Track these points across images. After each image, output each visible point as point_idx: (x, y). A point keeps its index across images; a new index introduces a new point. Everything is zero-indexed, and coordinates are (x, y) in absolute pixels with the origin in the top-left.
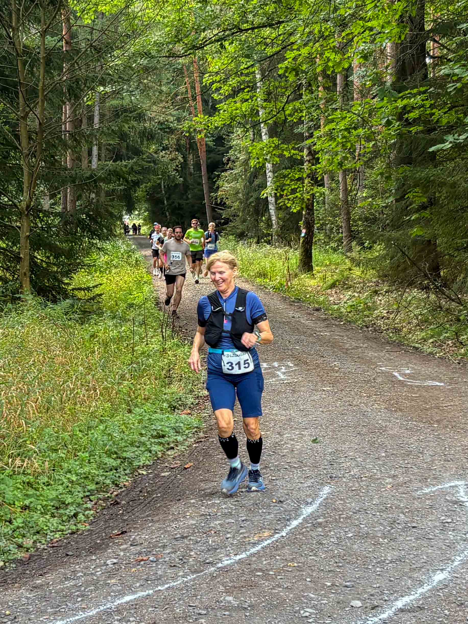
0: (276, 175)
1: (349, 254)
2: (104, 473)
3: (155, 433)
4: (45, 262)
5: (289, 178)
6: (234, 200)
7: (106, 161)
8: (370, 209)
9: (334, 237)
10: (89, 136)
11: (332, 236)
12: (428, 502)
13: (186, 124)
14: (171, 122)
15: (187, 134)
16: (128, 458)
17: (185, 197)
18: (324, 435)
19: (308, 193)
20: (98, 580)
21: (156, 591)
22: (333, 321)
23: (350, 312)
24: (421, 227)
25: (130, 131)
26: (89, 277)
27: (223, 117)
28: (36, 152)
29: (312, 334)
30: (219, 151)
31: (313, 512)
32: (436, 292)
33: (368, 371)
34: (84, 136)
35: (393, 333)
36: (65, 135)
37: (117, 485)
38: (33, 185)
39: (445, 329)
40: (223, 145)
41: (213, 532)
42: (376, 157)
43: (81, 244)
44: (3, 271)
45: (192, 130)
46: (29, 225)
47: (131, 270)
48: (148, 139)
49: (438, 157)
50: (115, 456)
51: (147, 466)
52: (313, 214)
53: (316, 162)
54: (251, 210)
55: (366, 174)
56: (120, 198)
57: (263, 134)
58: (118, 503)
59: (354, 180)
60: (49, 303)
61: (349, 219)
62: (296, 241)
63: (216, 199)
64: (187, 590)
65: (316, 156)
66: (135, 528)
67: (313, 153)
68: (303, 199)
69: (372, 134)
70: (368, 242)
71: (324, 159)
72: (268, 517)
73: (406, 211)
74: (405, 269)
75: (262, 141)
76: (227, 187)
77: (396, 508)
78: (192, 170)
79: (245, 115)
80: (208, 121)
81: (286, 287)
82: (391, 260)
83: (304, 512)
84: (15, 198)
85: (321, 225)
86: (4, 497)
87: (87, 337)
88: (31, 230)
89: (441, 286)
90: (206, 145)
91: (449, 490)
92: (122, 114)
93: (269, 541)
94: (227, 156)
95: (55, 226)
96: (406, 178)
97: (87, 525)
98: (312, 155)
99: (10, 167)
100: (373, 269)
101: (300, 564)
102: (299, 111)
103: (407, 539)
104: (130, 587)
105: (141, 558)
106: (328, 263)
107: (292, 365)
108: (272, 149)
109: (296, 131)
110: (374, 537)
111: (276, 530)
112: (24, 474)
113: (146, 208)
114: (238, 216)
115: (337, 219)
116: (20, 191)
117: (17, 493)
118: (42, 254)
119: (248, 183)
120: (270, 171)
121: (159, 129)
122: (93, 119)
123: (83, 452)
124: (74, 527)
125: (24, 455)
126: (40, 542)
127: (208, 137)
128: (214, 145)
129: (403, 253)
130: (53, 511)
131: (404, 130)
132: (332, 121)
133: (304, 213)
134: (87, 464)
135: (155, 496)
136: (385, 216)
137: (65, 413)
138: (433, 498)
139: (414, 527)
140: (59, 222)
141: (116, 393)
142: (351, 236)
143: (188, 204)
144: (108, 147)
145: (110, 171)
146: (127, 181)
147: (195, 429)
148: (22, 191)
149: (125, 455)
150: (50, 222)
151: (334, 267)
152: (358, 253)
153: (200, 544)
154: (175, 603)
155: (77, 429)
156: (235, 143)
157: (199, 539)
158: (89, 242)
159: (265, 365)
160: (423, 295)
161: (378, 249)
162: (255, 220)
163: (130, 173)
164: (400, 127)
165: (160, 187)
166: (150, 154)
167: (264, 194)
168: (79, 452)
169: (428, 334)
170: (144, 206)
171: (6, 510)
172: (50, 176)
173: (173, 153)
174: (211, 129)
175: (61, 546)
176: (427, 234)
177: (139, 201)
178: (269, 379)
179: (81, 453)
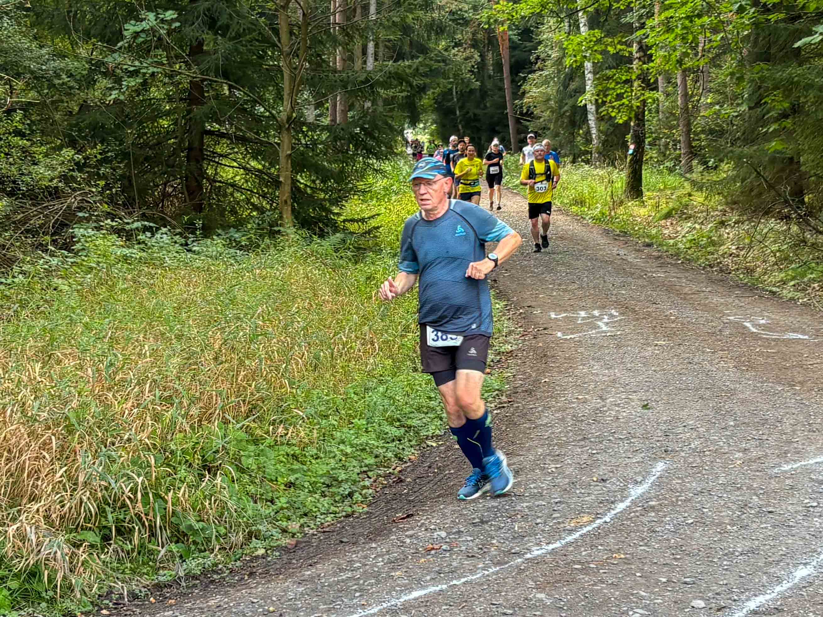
0: (597, 76)
1: (688, 175)
2: (385, 445)
4: (310, 187)
5: (613, 80)
6: (544, 108)
7: (384, 61)
8: (717, 119)
9: (670, 154)
10: (363, 30)
11: (668, 152)
12: (788, 482)
13: (484, 15)
14: (466, 12)
15: (486, 26)
16: (415, 427)
17: (482, 106)
18: (658, 399)
19: (638, 99)
20: (379, 572)
21: (450, 586)
22: (668, 260)
23: (689, 248)
24: (781, 140)
25: (414, 23)
26: (364, 206)
27: (531, 4)
28: (298, 49)
29: (642, 276)
30: (526, 47)
31: (644, 493)
32: (799, 222)
33: (712, 321)
34: (358, 30)
35: (744, 274)
36: (335, 28)
37: (400, 459)
38: (295, 91)
39: (810, 268)
40: (530, 40)
41: (519, 516)
42: (724, 53)
43: (354, 165)
44: (258, 198)
45: (492, 20)
46: (290, 142)
48: (437, 34)
49: (803, 53)
50: (398, 423)
51: (438, 436)
52: (644, 125)
53: (648, 60)
54: (566, 121)
55: (712, 74)
56: (402, 107)
57: (581, 25)
58: (401, 481)
59: (696, 83)
60: (315, 238)
61: (689, 131)
62: (621, 160)
63: (521, 107)
64: (488, 585)
65: (648, 53)
66: (423, 510)
67: (644, 48)
68: (632, 107)
69: (720, 24)
70: (713, 160)
71: (659, 55)
72: (587, 499)
73: (762, 121)
74: (760, 194)
75: (580, 34)
76: (535, 93)
77: (747, 489)
78: (491, 73)
79: (559, 2)
80: (513, 9)
81: (608, 218)
82: (742, 183)
83: (633, 493)
84: (273, 108)
85: (654, 139)
86: (264, 472)
87: (362, 280)
88: (293, 148)
89: (805, 214)
90: (510, 39)
91: (814, 468)
92: (405, 1)
93: (589, 528)
94: (535, 53)
95: (322, 143)
96: (763, 79)
97: (365, 506)
98: (643, 51)
99: (267, 69)
100: (719, 194)
101: (628, 556)
103: (762, 526)
104: (419, 581)
105: (431, 546)
106: (662, 187)
107: (617, 314)
108: (592, 43)
109: (623, 20)
110: (719, 524)
111: (598, 514)
112: (289, 445)
113: (433, 119)
114: (549, 129)
115: (674, 131)
116: (280, 99)
117: (279, 468)
118: (306, 177)
119: (561, 88)
120: (590, 72)
121: (450, 20)
122: (369, 9)
123: (359, 420)
124: (349, 509)
125: (288, 422)
126: (309, 526)
127: (512, 30)
128: (519, 40)
129: (758, 173)
130: (323, 489)
131: (762, 18)
132: (670, 7)
133: (632, 124)
134: (364, 434)
135: (447, 472)
136: (735, 127)
137: (336, 372)
138: (794, 476)
139: (770, 512)
140: (327, 138)
141: (399, 347)
142: (691, 153)
143: (486, 114)
144: (387, 43)
145: (390, 73)
146: (411, 85)
147: (497, 392)
148: (281, 99)
149: (409, 422)
150: (316, 137)
151: (669, 192)
152: (700, 175)
153: (503, 531)
154: (475, 601)
155: (352, 391)
156: (545, 36)
157: (503, 525)
158: (364, 162)
159: (583, 314)
160: (782, 226)
161: (726, 169)
162: (570, 133)
163: (415, 76)
164: (756, 14)
165: (452, 94)
166: (440, 52)
167: (582, 100)
168: (354, 419)
169: (788, 275)
170: (431, 117)
171: (267, 487)
172: (316, 80)
173: (468, 52)
174: (517, 19)
175: (333, 531)
176: (789, 149)
177: (425, 111)
178: (588, 331)
179: (356, 420)
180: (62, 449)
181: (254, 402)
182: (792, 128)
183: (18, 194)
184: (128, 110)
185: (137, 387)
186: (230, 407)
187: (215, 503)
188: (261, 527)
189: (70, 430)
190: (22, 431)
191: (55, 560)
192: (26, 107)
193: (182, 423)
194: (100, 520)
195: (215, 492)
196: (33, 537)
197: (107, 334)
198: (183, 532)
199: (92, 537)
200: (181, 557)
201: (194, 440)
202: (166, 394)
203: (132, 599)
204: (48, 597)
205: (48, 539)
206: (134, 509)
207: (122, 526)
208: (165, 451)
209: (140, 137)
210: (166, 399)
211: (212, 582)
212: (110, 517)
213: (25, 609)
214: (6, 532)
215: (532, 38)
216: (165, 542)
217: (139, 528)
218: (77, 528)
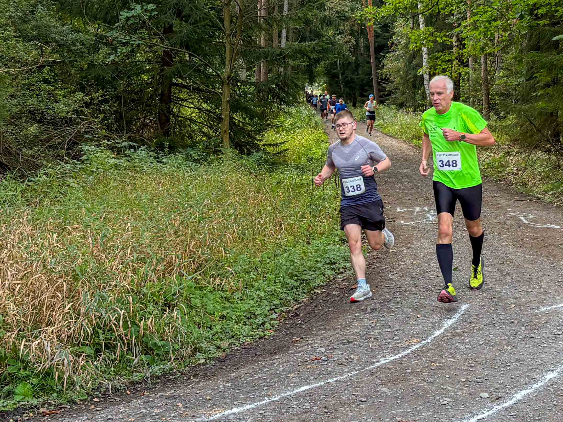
0: (430, 56)
2: (287, 292)
3: (328, 261)
4: (242, 122)
5: (440, 60)
6: (396, 76)
7: (293, 42)
8: (506, 86)
10: (279, 21)
13: (359, 14)
14: (347, 12)
15: (359, 22)
16: (306, 280)
17: (356, 73)
18: (464, 265)
19: (456, 72)
20: (280, 374)
23: (487, 169)
24: (545, 101)
25: (313, 18)
26: (277, 136)
27: (388, 8)
28: (236, 32)
30: (385, 36)
31: (453, 324)
32: (556, 154)
33: (499, 215)
34: (275, 21)
35: (521, 186)
36: (260, 19)
37: (297, 301)
38: (233, 59)
40: (388, 31)
41: (373, 339)
42: (511, 44)
43: (271, 109)
44: (207, 128)
45: (363, 18)
46: (229, 92)
47: (311, 131)
48: (327, 25)
49: (560, 46)
50: (296, 278)
51: (322, 286)
52: (460, 89)
53: (463, 47)
54: (410, 85)
55: (503, 58)
56: (304, 72)
57: (421, 23)
58: (297, 315)
59: (493, 63)
60: (244, 156)
61: (488, 94)
63: (382, 75)
64: (351, 383)
65: (463, 42)
69: (508, 26)
70: (503, 113)
71: (469, 44)
72: (416, 328)
73: (533, 88)
74: (532, 135)
75: (420, 29)
76: (390, 66)
78: (362, 51)
79: (406, 8)
80: (377, 11)
82: (521, 127)
83: (446, 324)
84: (218, 70)
85: (466, 98)
86: (206, 308)
87: (274, 184)
88: (231, 96)
89: (560, 149)
90: (375, 31)
92: (307, 4)
93: (417, 346)
94: (391, 40)
95: (250, 94)
96: (534, 62)
97: (272, 331)
98: (460, 41)
99: (215, 44)
100: (506, 134)
101: (441, 364)
102: (450, 6)
103: (526, 346)
104: (306, 380)
105: (315, 357)
108: (427, 35)
109: (447, 21)
111: (423, 337)
112: (223, 291)
113: (324, 81)
114: (399, 89)
115: (478, 93)
116: (223, 64)
117: (216, 306)
118: (239, 115)
119: (407, 63)
120: (426, 54)
121: (336, 17)
122: (283, 8)
123: (270, 275)
124: (262, 334)
125: (223, 276)
126: (235, 344)
127: (376, 25)
128: (381, 31)
129: (531, 122)
130: (245, 320)
131: (534, 23)
132: (477, 14)
134: (273, 284)
135: (327, 310)
136: (517, 92)
137: (256, 243)
138: (548, 315)
139: (532, 337)
140: (253, 91)
141: (298, 228)
142: (489, 107)
143: (359, 78)
144: (294, 30)
145: (296, 50)
146: (310, 58)
148: (224, 64)
149: (303, 277)
150: (246, 90)
152: (494, 122)
153: (362, 348)
154: (342, 392)
155: (266, 256)
156: (397, 30)
157: (362, 344)
158: (278, 107)
159: (418, 209)
160: (546, 156)
161: (511, 119)
162: (412, 92)
163: (312, 52)
164: (531, 20)
165: (337, 64)
166: (329, 37)
167: (420, 72)
168: (267, 274)
169: (548, 187)
170: (323, 79)
171: (207, 319)
172: (248, 52)
173: (347, 37)
174: (379, 18)
175: (251, 348)
176: (550, 107)
177: (319, 75)
178: (421, 220)
179: (268, 275)
180: (70, 291)
181: (200, 262)
182: (552, 93)
183: (44, 122)
184: (121, 68)
185: (122, 251)
186: (184, 265)
187: (172, 329)
188: (202, 345)
189: (76, 279)
190: (44, 278)
191: (63, 365)
192: (52, 64)
193: (151, 276)
194: (94, 339)
195: (173, 321)
196: (49, 350)
197: (103, 215)
198: (150, 347)
199: (89, 350)
200: (148, 364)
201: (159, 286)
202: (142, 256)
203: (114, 391)
204: (58, 390)
205: (59, 351)
206: (117, 331)
207: (109, 343)
208: (140, 294)
209: (128, 86)
210: (141, 259)
211: (169, 381)
212: (101, 337)
213: (42, 398)
214: (31, 345)
215: (389, 30)
216: (138, 354)
217: (120, 345)
218: (78, 344)
